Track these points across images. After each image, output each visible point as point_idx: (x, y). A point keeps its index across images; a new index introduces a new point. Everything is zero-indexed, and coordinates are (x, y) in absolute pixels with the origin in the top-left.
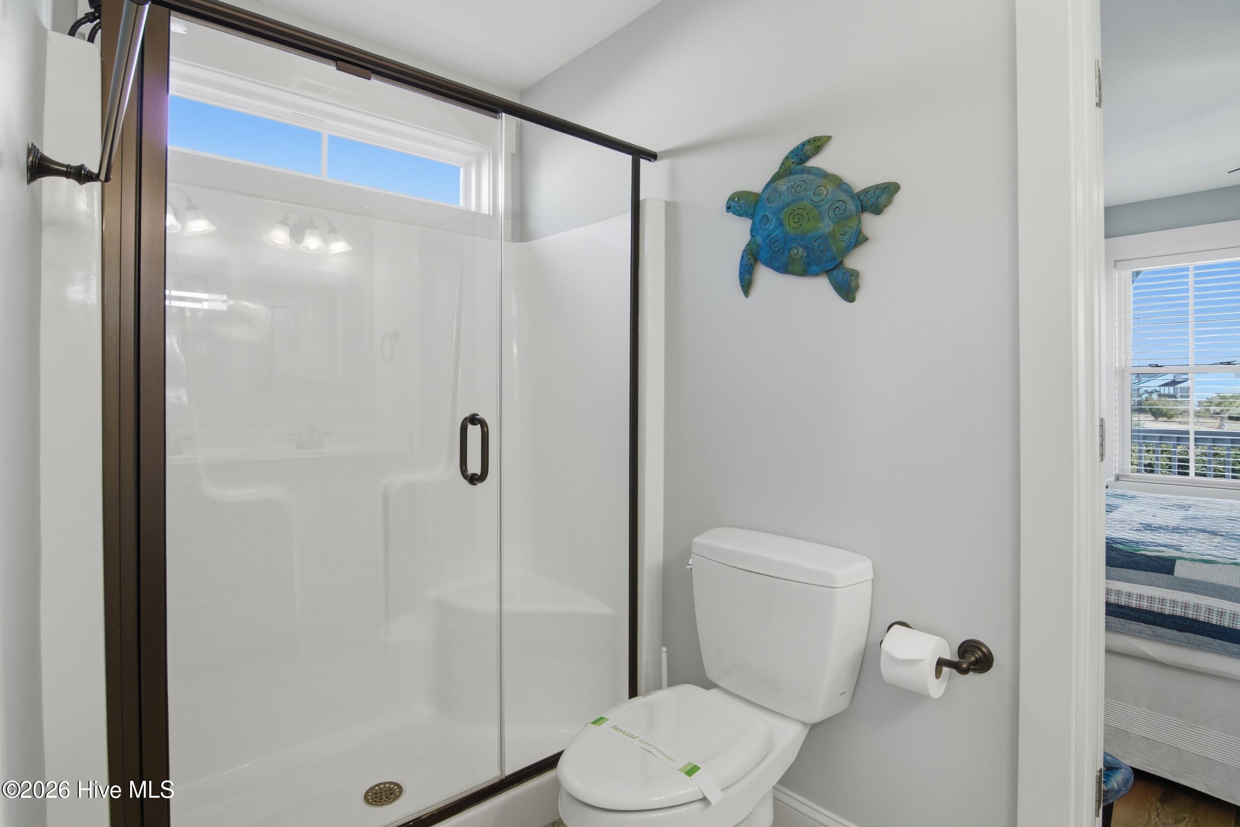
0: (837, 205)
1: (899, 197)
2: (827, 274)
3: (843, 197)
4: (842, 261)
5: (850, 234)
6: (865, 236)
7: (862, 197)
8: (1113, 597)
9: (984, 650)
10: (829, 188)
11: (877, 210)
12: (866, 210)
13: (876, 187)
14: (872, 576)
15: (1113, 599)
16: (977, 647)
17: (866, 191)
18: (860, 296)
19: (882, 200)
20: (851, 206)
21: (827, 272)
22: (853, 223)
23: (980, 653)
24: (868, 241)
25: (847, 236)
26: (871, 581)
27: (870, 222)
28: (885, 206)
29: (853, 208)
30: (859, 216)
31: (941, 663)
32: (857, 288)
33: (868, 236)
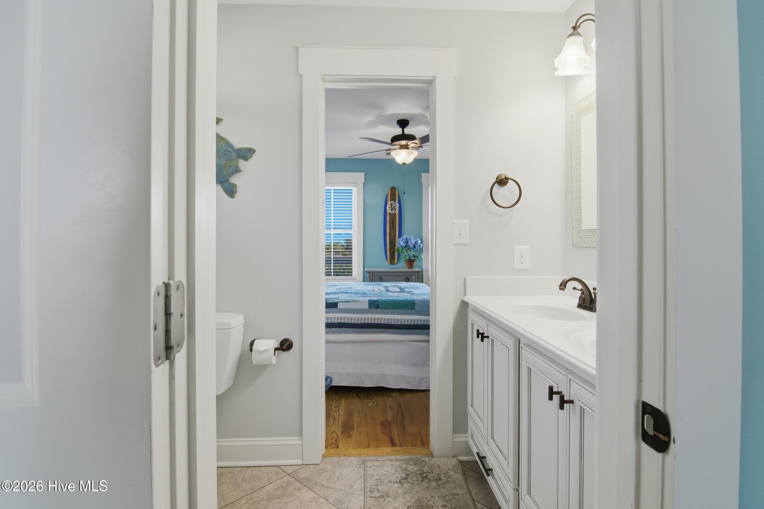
0: (227, 152)
1: (255, 155)
2: (221, 184)
3: (230, 149)
4: (229, 179)
5: (233, 168)
6: (240, 169)
7: (239, 151)
8: (329, 320)
9: (290, 341)
10: (222, 144)
11: (246, 159)
12: (240, 158)
13: (245, 149)
14: (243, 322)
15: (329, 321)
16: (287, 341)
17: (240, 149)
18: (237, 196)
19: (248, 155)
20: (234, 155)
21: (221, 183)
22: (234, 163)
23: (288, 343)
24: (241, 172)
25: (232, 168)
26: (243, 324)
27: (242, 164)
28: (249, 158)
29: (235, 156)
30: (238, 160)
31: (276, 349)
32: (236, 192)
33: (241, 169)
